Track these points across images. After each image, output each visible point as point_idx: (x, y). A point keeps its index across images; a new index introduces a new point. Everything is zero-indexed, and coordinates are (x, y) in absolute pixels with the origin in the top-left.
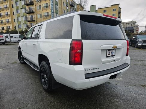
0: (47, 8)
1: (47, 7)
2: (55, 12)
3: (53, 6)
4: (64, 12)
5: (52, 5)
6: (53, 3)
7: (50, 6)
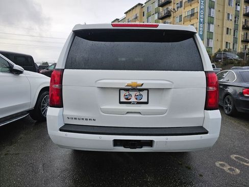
0: (192, 17)
1: (192, 15)
2: (206, 21)
3: (204, 11)
4: (228, 18)
5: (201, 9)
6: (205, 7)
7: (197, 12)
